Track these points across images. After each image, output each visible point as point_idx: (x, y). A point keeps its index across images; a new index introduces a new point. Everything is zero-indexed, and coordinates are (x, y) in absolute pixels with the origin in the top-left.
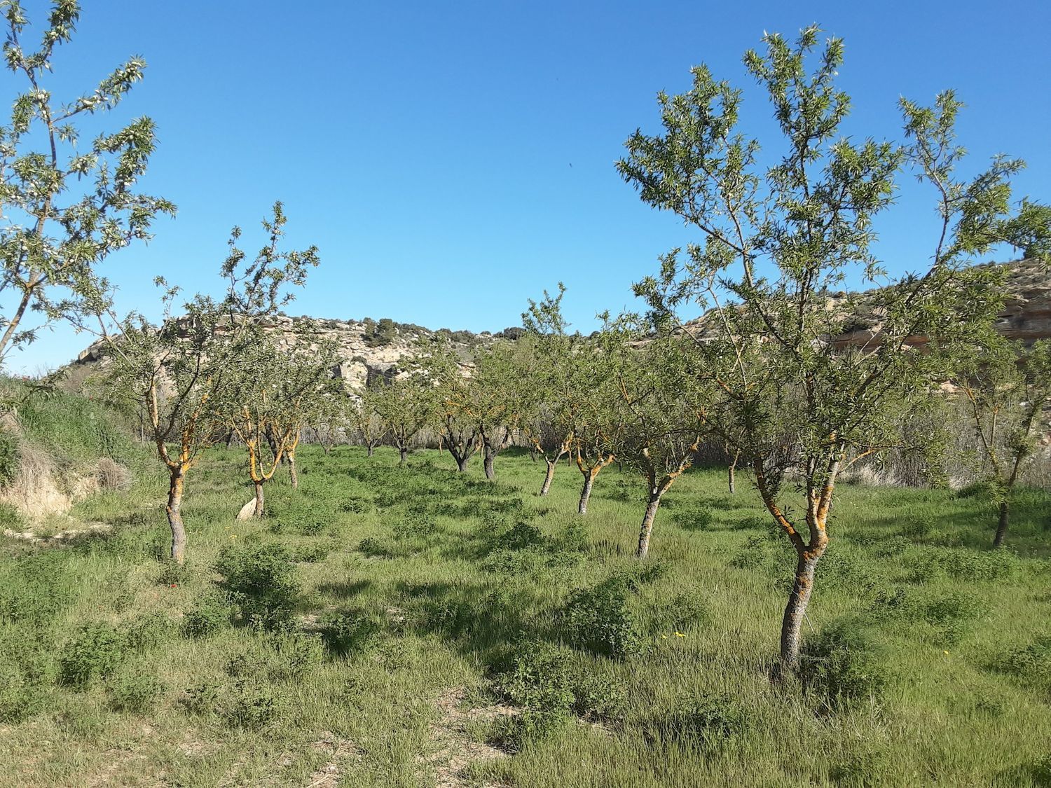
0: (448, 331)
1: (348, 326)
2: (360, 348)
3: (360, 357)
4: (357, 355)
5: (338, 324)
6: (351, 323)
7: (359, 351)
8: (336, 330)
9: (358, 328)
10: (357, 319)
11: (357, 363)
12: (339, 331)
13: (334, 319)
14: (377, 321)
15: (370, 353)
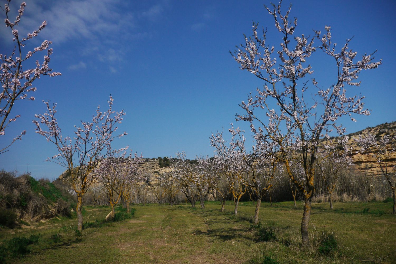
0: (189, 160)
1: (153, 161)
2: (158, 168)
3: (157, 171)
4: (156, 171)
5: (149, 160)
6: (154, 159)
7: (156, 169)
8: (148, 162)
9: (156, 161)
10: (156, 158)
11: (156, 174)
12: (149, 163)
13: (148, 158)
14: (163, 158)
15: (161, 170)
